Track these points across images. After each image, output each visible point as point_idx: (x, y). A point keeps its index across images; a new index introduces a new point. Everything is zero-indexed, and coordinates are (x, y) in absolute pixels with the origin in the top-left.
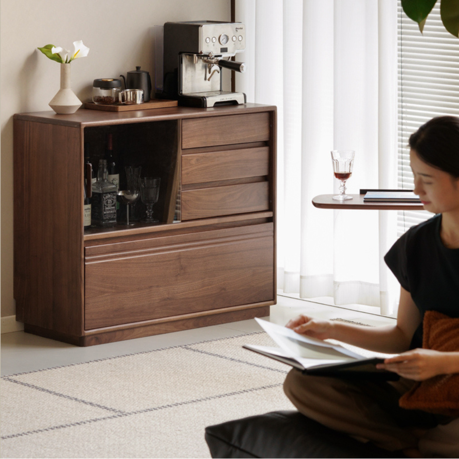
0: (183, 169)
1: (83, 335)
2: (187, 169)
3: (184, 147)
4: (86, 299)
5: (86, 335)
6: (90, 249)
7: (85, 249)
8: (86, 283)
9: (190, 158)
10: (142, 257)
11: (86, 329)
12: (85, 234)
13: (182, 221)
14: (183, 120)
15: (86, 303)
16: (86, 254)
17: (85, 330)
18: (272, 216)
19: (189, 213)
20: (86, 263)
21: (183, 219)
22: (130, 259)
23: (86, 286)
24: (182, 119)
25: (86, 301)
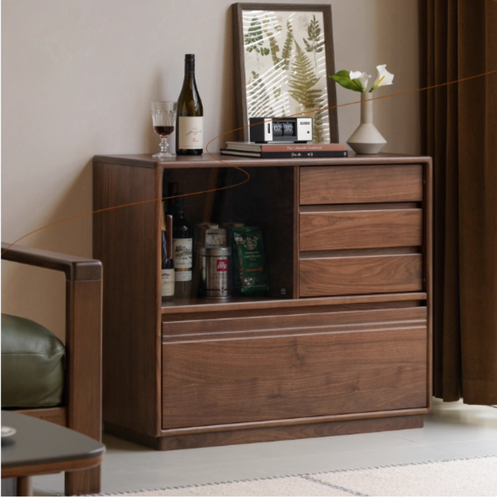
0: (301, 230)
1: (159, 435)
2: (307, 231)
3: (302, 202)
4: (163, 389)
5: (163, 435)
6: (169, 324)
7: (162, 324)
8: (164, 368)
9: (312, 217)
10: (242, 340)
11: (164, 427)
12: (162, 306)
13: (300, 298)
14: (301, 168)
15: (164, 394)
16: (164, 330)
17: (162, 429)
18: (425, 298)
19: (309, 288)
20: (164, 343)
21: (301, 295)
22: (225, 342)
23: (164, 373)
24: (301, 166)
25: (164, 391)
